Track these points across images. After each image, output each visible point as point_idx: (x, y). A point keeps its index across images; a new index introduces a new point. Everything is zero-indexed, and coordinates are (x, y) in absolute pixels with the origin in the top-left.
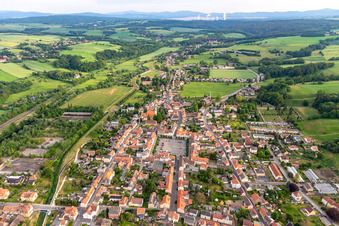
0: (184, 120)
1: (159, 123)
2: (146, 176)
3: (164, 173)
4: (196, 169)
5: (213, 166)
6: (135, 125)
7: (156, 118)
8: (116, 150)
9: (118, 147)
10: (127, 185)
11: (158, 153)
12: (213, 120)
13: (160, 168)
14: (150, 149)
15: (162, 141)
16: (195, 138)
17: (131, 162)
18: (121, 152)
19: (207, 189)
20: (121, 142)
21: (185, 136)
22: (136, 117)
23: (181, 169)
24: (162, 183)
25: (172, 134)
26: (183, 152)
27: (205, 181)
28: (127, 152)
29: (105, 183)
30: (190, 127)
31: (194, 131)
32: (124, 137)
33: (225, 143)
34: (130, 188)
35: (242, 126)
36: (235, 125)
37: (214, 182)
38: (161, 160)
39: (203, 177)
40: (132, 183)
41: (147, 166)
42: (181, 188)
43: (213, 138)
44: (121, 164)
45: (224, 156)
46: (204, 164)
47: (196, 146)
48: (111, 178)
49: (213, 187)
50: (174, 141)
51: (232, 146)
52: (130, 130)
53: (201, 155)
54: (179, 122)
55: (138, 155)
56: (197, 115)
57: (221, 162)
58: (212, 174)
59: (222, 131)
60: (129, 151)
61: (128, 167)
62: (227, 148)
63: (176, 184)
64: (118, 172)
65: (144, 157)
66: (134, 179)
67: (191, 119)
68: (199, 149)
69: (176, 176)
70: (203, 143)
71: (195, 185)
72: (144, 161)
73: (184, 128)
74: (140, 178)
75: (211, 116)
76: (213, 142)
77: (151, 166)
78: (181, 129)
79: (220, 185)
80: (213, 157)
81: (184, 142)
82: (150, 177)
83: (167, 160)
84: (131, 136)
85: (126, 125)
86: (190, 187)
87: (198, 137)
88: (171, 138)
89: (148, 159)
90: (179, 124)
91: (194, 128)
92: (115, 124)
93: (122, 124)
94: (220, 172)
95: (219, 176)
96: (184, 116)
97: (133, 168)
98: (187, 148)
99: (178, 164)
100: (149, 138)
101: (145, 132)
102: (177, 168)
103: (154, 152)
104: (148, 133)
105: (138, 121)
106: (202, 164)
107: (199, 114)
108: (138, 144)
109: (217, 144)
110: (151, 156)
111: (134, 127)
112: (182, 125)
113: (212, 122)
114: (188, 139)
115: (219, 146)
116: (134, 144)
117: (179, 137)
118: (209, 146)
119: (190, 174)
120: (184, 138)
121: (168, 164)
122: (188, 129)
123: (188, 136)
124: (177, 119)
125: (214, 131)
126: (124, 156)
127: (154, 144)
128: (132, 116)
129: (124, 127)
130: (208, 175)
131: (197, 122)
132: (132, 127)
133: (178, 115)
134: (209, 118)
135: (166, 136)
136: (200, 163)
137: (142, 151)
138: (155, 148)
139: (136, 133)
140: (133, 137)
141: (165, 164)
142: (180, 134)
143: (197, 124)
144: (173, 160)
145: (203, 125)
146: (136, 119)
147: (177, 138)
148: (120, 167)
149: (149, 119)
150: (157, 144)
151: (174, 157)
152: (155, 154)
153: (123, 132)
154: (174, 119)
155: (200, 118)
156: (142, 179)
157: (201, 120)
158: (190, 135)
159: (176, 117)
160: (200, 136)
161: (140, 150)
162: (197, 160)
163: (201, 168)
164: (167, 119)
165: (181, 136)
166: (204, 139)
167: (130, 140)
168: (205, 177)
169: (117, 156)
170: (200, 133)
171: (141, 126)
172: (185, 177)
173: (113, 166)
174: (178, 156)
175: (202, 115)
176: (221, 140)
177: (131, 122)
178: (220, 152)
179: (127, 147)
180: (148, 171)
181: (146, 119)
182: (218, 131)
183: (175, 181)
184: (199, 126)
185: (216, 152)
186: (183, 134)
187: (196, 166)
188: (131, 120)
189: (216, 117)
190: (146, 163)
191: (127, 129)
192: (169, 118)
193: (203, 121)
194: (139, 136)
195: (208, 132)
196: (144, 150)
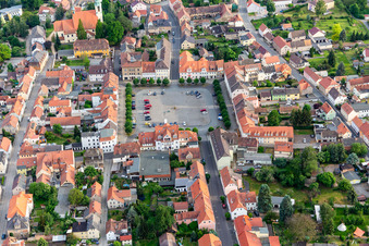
0: (188, 28)
1: (116, 45)
2: (130, 196)
3: (178, 181)
4: (263, 160)
6: (45, 58)
8: (12, 137)
9: (13, 127)
10: (84, 227)
11: (143, 130)
12: (272, 22)
13: (164, 168)
14: (115, 118)
15: (140, 95)
17: (72, 167)
18: (32, 140)
19: (309, 204)
20: (18, 112)
21: (205, 73)
22: (38, 37)
23: (223, 163)
24: (182, 208)
25: (163, 74)
26: (213, 120)
27: (298, 186)
28: (48, 138)
29: (18, 231)
30: (211, 48)
31: (227, 58)
32: (23, 95)
33: (325, 83)
34: (94, 233)
35: (355, 28)
36: (339, 27)
37: (324, 184)
38: (160, 146)
39: (290, 174)
40: (96, 219)
41: (123, 168)
42: (239, 212)
43: (287, 71)
44: (45, 173)
45: (331, 114)
46: (281, 142)
47: (250, 99)
48: (27, 215)
49: (323, 198)
50: (173, 92)
51: (343, 85)
52: (32, 75)
53: (270, 120)
54: (173, 38)
55: (87, 141)
56: (221, 12)
57: (327, 133)
58: (314, 164)
59: (305, 50)
60: (53, 134)
61: (69, 179)
62: (334, 93)
63: (222, 205)
64: (42, 197)
65: (108, 146)
66: (97, 206)
67: (206, 25)
68: (256, 103)
69: (215, 182)
70: (264, 89)
71: (277, 200)
72: (110, 156)
73: (196, 53)
74: (115, 202)
75: (262, 12)
76: (290, 84)
77: (137, 166)
78: (190, 57)
79: (343, 188)
81: (206, 93)
82: (141, 196)
83: (175, 145)
84: (45, 90)
85: (17, 62)
86: (263, 205)
88: (164, 84)
89: (120, 150)
90: (177, 44)
94: (334, 156)
95: (330, 169)
96: (186, 17)
98: (222, 109)
99: (208, 155)
101: (81, 77)
102: (210, 163)
103: (128, 129)
104: (93, 78)
105: (47, 46)
106: (278, 144)
107: (228, 7)
108: (75, 113)
109: (302, 86)
110: (124, 140)
111: (43, 65)
112: (186, 44)
113: (269, 26)
114: (216, 82)
115: (310, 90)
116: (62, 115)
117: (189, 80)
118: (282, 93)
119: (250, 173)
120: (203, 80)
121: (184, 156)
122: (206, 53)
123: (214, 74)
124: (165, 29)
125: (283, 51)
126: (46, 150)
127: (123, 109)
128: (24, 35)
129: (11, 68)
130: (302, 168)
131: (228, 31)
132: (36, 64)
133: (165, 17)
134: (258, 17)
135: (151, 81)
136: (271, 141)
137: (95, 130)
138: (128, 116)
139: (56, 82)
140: (52, 93)
141: (173, 157)
142: (190, 70)
143: (229, 37)
144: (192, 142)
145: (247, 37)
146: (42, 41)
147: (182, 81)
148: (44, 181)
149: (82, 36)
150: (130, 107)
151: (195, 136)
152: (134, 132)
153: (14, 83)
154: (157, 31)
155: (234, 20)
156: (121, 204)
157: (239, 24)
158: (221, 69)
159: (163, 23)
160: (251, 70)
161: (87, 127)
162: (262, 135)
163: (277, 155)
164: (135, 31)
165: (194, 76)
166: (262, 77)
167: (45, 103)
168: (296, 175)
169: (23, 152)
170: (246, 63)
171: (64, 60)
172: (240, 182)
173: (22, 180)
174: (203, 130)
175: (234, 10)
176: (311, 74)
177: (27, 51)
178: (316, 106)
179: (43, 123)
180: (129, 181)
181: (73, 38)
182: (295, 50)
183: (216, 198)
184: (237, 42)
185: (306, 108)
186: (199, 70)
187: (261, 150)
188: (23, 45)
189: (277, 13)
190: (116, 160)
191: (24, 72)
192: (142, 27)
193: (243, 29)
194: (67, 90)
195: (268, 55)
196: (99, 126)
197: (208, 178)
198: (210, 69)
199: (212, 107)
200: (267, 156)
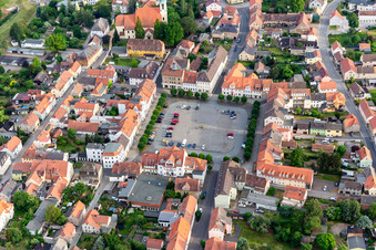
0: (254, 38)
1: (172, 47)
3: (163, 215)
4: (268, 204)
5: (327, 193)
6: (96, 53)
7: (162, 33)
8: (25, 137)
9: (31, 124)
10: (47, 249)
11: (157, 148)
12: (351, 41)
13: (155, 196)
14: (133, 133)
15: (174, 107)
16: (279, 101)
17: (68, 176)
18: (41, 143)
20: (45, 108)
21: (248, 92)
22: (101, 28)
23: (222, 201)
24: (155, 245)
25: (206, 87)
26: (236, 147)
27: (292, 243)
28: (59, 142)
30: (270, 63)
32: (54, 91)
37: (320, 248)
38: (162, 170)
39: (288, 228)
41: (116, 188)
43: (340, 101)
44: (35, 182)
45: (366, 161)
46: (298, 187)
47: (280, 129)
50: (211, 109)
52: (77, 70)
53: (292, 159)
54: (237, 45)
55: (92, 153)
56: (297, 20)
57: (352, 182)
59: (374, 77)
60: (66, 140)
61: (55, 192)
65: (109, 161)
66: (69, 228)
67: (276, 35)
68: (288, 136)
70: (303, 118)
72: (107, 172)
73: (251, 66)
74: (90, 227)
76: (338, 116)
77: (128, 192)
78: (239, 71)
80: (328, 166)
81: (242, 113)
82: (120, 225)
83: (180, 171)
84: (79, 90)
85: (68, 55)
87: (288, 98)
88: (202, 98)
89: (118, 169)
91: (283, 65)
92: (33, 49)
93: (54, 51)
94: (346, 215)
95: (338, 228)
96: (257, 23)
97: (72, 195)
98: (251, 135)
101: (123, 77)
102: (207, 198)
103: (143, 143)
104: (133, 82)
105: (105, 40)
106: (290, 188)
107: (306, 18)
108: (95, 119)
109: (347, 122)
110: (134, 155)
111: (90, 62)
112: (244, 56)
113: (345, 44)
114: (257, 104)
115: (356, 127)
116: (82, 119)
117: (229, 97)
118: (322, 127)
119: (246, 217)
120: (244, 99)
121: (181, 186)
122: (261, 68)
123: (259, 94)
124: (231, 35)
125: (347, 76)
126: (50, 157)
127: (149, 120)
128: (90, 25)
129: (60, 60)
130: (302, 223)
131: (296, 45)
132: (83, 59)
133: (236, 20)
134: (338, 32)
135: (189, 93)
136: (287, 183)
137: (107, 140)
138: (148, 131)
139: (93, 82)
140: (85, 93)
141: (171, 186)
142: (233, 86)
143: (295, 52)
144: (199, 172)
145: (313, 55)
146: (100, 34)
147: (221, 98)
148: (29, 191)
149: (140, 35)
150: (157, 118)
151: (203, 163)
152: (147, 148)
153: (56, 77)
154: (222, 36)
155: (307, 33)
156: (97, 230)
157: (311, 38)
158: (266, 90)
159: (229, 28)
160: (297, 96)
161: (101, 138)
162: (276, 175)
163: (287, 201)
164: (199, 33)
165: (238, 93)
166: (308, 104)
167: (72, 103)
168: (293, 230)
169: (26, 155)
170: (297, 86)
171: (115, 58)
172: (229, 228)
173: (12, 185)
174: (218, 158)
175: (315, 20)
176: (366, 109)
177: (85, 44)
178: (355, 149)
179: (62, 125)
180: (116, 204)
181: (131, 35)
182: (361, 76)
183: (198, 241)
184: (301, 58)
186: (243, 88)
187: (272, 192)
188: (86, 35)
189: (361, 29)
190: (112, 179)
191: (68, 67)
192: (208, 30)
193: (314, 44)
194: (101, 92)
195: (326, 79)
196: (112, 137)
197: (198, 216)
198: (254, 88)
199: (242, 132)
200: (273, 200)
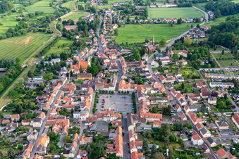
0: (125, 71)
1: (95, 76)
2: (90, 140)
3: (110, 135)
4: (148, 128)
5: (168, 122)
6: (65, 80)
7: (90, 70)
8: (46, 112)
9: (48, 108)
10: (68, 152)
11: (100, 111)
12: (161, 69)
13: (105, 129)
14: (89, 106)
15: (101, 97)
16: (143, 91)
17: (68, 125)
18: (54, 114)
19: (165, 148)
20: (50, 102)
21: (129, 89)
22: (64, 71)
23: (131, 128)
24: (110, 147)
25: (112, 89)
26: (129, 109)
27: (161, 140)
28: (60, 113)
29: (41, 152)
30: (133, 79)
31: (139, 83)
32: (54, 95)
33: (179, 95)
34: (72, 155)
35: (195, 74)
36: (187, 73)
37: (172, 140)
38: (105, 119)
39: (158, 135)
40: (73, 149)
41: (89, 127)
42: (134, 150)
43: (163, 90)
44: (56, 128)
45: (179, 109)
46: (157, 120)
47: (145, 101)
48: (46, 146)
49: (171, 146)
50: (115, 97)
51: (186, 98)
52: (59, 87)
53: (153, 110)
54: (120, 73)
55: (75, 115)
56: (140, 64)
57: (177, 117)
58: (168, 131)
59: (172, 81)
60: (63, 112)
61: (65, 131)
62: (182, 101)
63: (128, 146)
64: (53, 138)
65: (84, 118)
66: (75, 143)
67: (133, 69)
68: (148, 103)
69: (126, 136)
70: (152, 97)
71: (150, 146)
72: (84, 122)
73: (127, 81)
74: (83, 142)
75: (157, 65)
76: (164, 95)
77: (95, 127)
78: (124, 82)
79: (180, 142)
80: (166, 112)
81: (129, 98)
82: (94, 140)
83: (112, 119)
84: (63, 93)
85: (54, 81)
86: (145, 147)
87: (145, 90)
88: (112, 93)
89: (89, 120)
90: (120, 76)
91: (139, 79)
92: (39, 80)
93: (47, 80)
94: (178, 128)
95: (176, 133)
96: (125, 65)
97: (71, 131)
98: (134, 105)
99: (126, 123)
100: (86, 94)
101: (78, 88)
102: (125, 127)
103: (94, 111)
104: (83, 89)
105: (67, 75)
106: (155, 121)
107: (143, 62)
108: (73, 103)
109: (168, 97)
110: (92, 116)
111: (64, 83)
112: (123, 77)
113: (159, 71)
114: (133, 93)
115: (172, 99)
116: (68, 103)
117: (122, 92)
118: (160, 99)
119: (141, 133)
120: (128, 92)
121: (114, 124)
122: (131, 81)
123: (133, 90)
124: (116, 70)
125: (163, 81)
126: (59, 118)
127: (93, 102)
128: (59, 70)
129: (51, 83)
130: (163, 132)
131: (142, 72)
132: (61, 82)
133: (117, 65)
134: (155, 67)
135: (106, 91)
136: (153, 120)
137: (80, 111)
138: (95, 106)
139: (68, 90)
140: (65, 94)
141: (110, 124)
142: (123, 87)
143: (141, 75)
144: (119, 119)
145: (149, 75)
146: (65, 73)
147: (119, 92)
148: (55, 131)
149: (81, 72)
150: (96, 102)
151: (120, 115)
152: (96, 113)
153: (51, 89)
154: (113, 71)
155: (144, 68)
156: (86, 143)
157: (146, 69)
158: (136, 88)
159: (115, 68)
160: (148, 89)
161: (77, 109)
162: (149, 117)
163: (154, 126)
164: (103, 70)
165: (124, 90)
166: (153, 92)
167: (62, 98)
168: (161, 135)
169: (49, 119)
170: (147, 86)
171: (73, 81)
172: (136, 137)
173: (46, 130)
174: (125, 113)
175: (146, 63)
176: (173, 92)
177: (59, 77)
178: (173, 106)
179: (60, 107)
180: (90, 133)
181: (78, 72)
182: (168, 81)
183: (126, 143)
184: (145, 77)
185: (169, 106)
186: (127, 88)
187: (148, 123)
188: (58, 74)
189: (163, 66)
190: (86, 124)
191: (56, 85)
192: (107, 69)
193: (148, 71)
194: (72, 93)
195: (156, 83)
196: (82, 109)
197: (123, 134)
198: (131, 88)
199: (130, 103)
200: (150, 126)
